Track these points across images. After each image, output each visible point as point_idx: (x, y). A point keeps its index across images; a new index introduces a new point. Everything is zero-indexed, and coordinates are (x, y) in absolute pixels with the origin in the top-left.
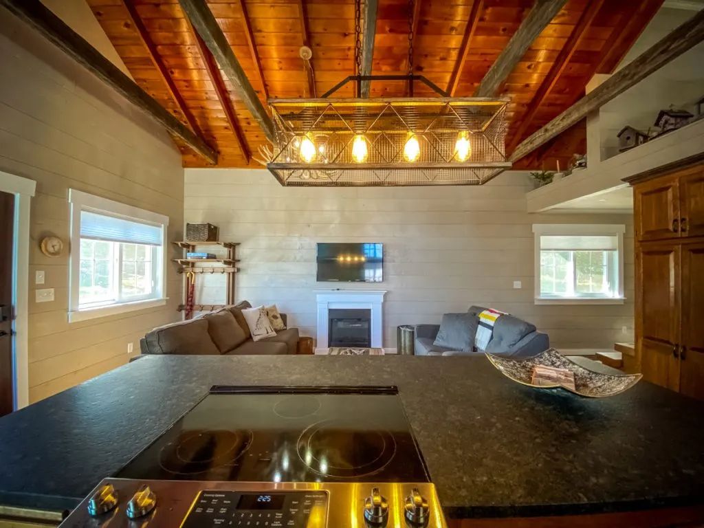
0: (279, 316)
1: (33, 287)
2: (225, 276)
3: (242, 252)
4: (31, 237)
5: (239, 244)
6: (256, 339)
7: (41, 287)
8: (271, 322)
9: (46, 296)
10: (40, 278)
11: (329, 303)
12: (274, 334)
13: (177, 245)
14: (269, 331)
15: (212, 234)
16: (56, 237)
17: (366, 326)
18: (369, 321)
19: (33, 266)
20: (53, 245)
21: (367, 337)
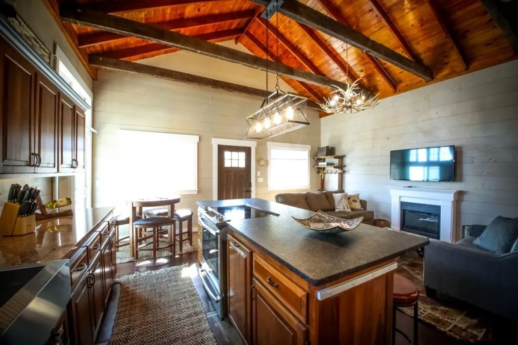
0: (358, 201)
1: (257, 177)
2: (337, 175)
3: (347, 161)
4: (256, 160)
5: (345, 156)
6: (337, 210)
7: (259, 177)
8: (350, 203)
9: (261, 180)
10: (259, 173)
11: (400, 197)
12: (349, 210)
13: (315, 158)
14: (346, 208)
15: (330, 151)
16: (263, 160)
17: (436, 221)
18: (438, 216)
19: (257, 170)
20: (262, 163)
21: (437, 230)
